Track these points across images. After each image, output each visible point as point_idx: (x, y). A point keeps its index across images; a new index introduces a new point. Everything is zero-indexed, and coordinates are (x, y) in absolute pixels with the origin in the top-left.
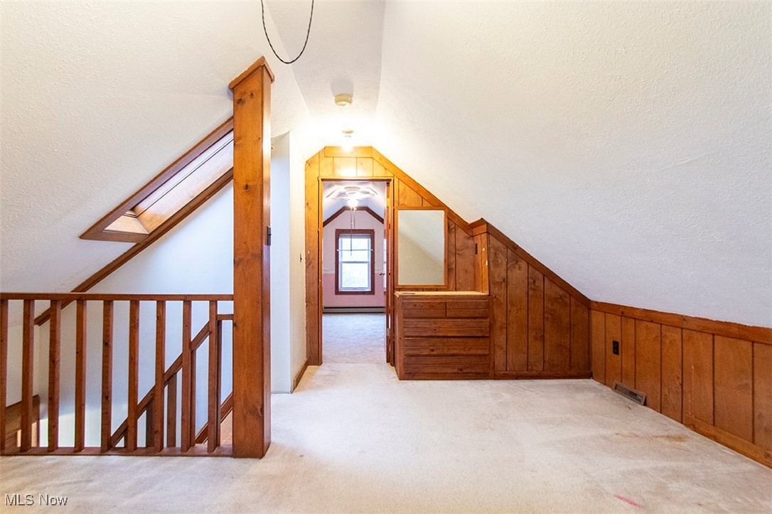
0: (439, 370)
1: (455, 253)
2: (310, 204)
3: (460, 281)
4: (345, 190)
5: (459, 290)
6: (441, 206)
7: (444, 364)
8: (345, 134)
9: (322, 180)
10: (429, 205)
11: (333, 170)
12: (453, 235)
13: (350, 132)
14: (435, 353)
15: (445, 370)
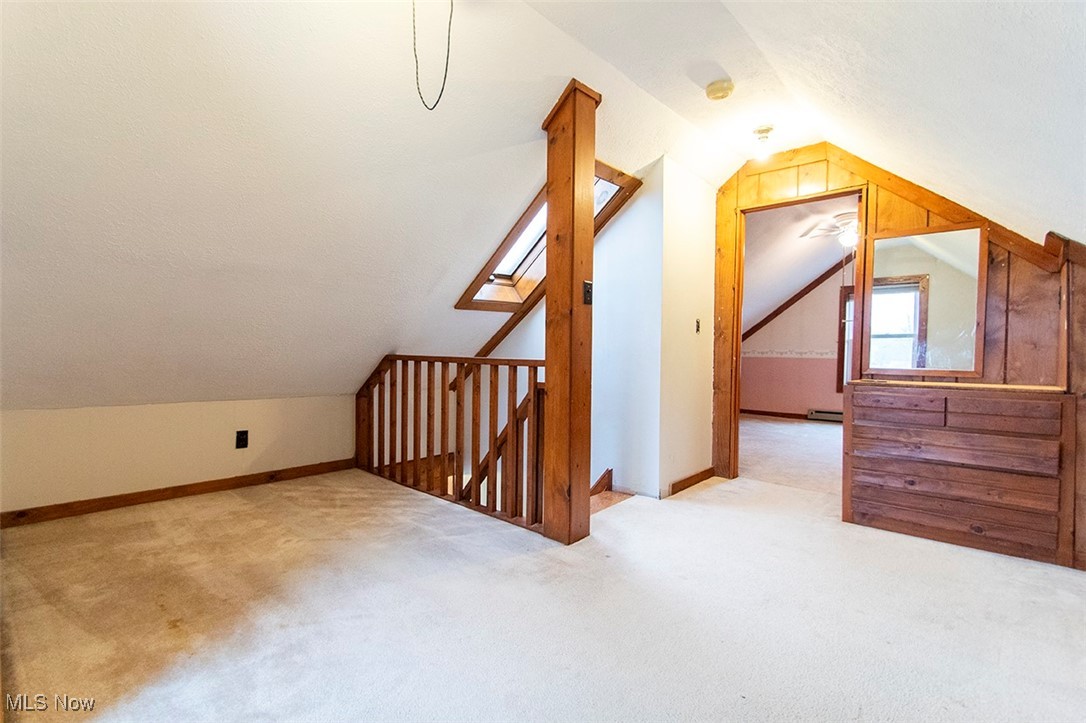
0: (926, 521)
1: (1007, 311)
2: (722, 250)
3: (1018, 364)
4: (835, 220)
5: (1014, 381)
6: (975, 220)
7: (938, 511)
8: (759, 136)
9: (743, 212)
10: (944, 222)
11: (759, 193)
12: (1001, 277)
13: (767, 131)
14: (917, 488)
15: (941, 523)
